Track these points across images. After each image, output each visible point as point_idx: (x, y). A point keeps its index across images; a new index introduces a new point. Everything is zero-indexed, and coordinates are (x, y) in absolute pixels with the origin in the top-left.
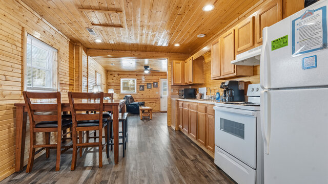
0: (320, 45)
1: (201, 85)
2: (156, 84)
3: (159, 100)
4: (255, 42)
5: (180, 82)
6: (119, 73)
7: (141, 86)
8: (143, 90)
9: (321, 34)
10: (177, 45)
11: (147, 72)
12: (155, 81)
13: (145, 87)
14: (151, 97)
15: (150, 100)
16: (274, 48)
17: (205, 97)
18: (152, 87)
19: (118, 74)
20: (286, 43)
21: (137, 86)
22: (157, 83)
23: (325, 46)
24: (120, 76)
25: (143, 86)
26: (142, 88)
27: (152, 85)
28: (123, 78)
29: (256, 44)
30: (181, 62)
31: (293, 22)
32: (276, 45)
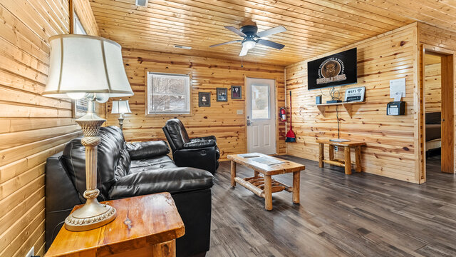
2: (237, 90)
3: (245, 131)
6: (143, 56)
7: (201, 95)
8: (208, 104)
12: (236, 82)
13: (213, 97)
14: (225, 123)
15: (224, 131)
18: (229, 97)
19: (140, 60)
21: (192, 93)
24: (144, 64)
25: (207, 95)
26: (204, 99)
27: (230, 92)
28: (151, 70)
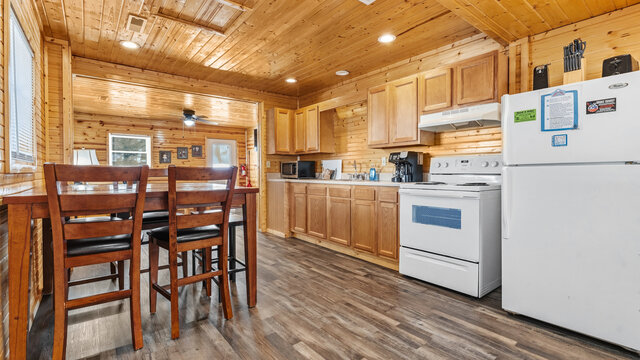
0: (572, 126)
1: (328, 155)
2: (197, 149)
4: (454, 102)
5: (287, 149)
6: (104, 119)
7: (162, 153)
8: (168, 161)
9: (572, 116)
10: (291, 81)
11: (189, 123)
12: (196, 142)
13: (174, 155)
16: (517, 120)
17: (339, 175)
18: (190, 155)
19: (102, 123)
20: (533, 118)
21: (153, 152)
22: (200, 147)
23: (575, 127)
24: (105, 127)
25: (168, 153)
26: (165, 157)
27: (190, 151)
28: (113, 132)
29: (455, 106)
30: (289, 111)
31: (543, 97)
32: (520, 118)
